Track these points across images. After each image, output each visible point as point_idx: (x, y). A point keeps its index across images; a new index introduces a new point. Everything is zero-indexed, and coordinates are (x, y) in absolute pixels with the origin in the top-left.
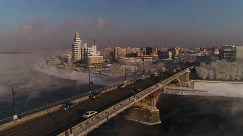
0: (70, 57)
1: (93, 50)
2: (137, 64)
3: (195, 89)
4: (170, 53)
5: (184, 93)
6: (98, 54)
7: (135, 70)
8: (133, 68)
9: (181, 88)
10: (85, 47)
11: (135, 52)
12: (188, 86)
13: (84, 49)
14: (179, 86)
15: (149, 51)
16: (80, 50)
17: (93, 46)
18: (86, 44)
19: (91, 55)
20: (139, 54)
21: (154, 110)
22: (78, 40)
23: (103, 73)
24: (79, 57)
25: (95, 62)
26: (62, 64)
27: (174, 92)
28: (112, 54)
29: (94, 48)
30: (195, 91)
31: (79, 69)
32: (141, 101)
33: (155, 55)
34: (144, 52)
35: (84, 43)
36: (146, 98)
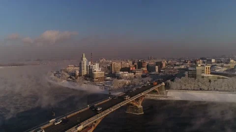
0: (78, 72)
1: (96, 67)
2: (130, 78)
3: (168, 96)
4: (157, 67)
5: (160, 99)
6: (100, 70)
7: (129, 83)
8: (127, 82)
9: (159, 95)
10: (90, 64)
11: (128, 67)
12: (164, 94)
13: (89, 66)
14: (158, 94)
15: (140, 65)
16: (86, 67)
17: (96, 64)
18: (90, 62)
19: (95, 71)
20: (131, 69)
21: (140, 106)
22: (85, 59)
23: (106, 85)
24: (85, 72)
25: (98, 76)
26: (71, 78)
27: (154, 98)
28: (110, 68)
29: (97, 65)
30: (167, 97)
31: (86, 81)
32: (133, 101)
33: (145, 69)
34: (135, 66)
35: (89, 61)
36: (135, 100)
